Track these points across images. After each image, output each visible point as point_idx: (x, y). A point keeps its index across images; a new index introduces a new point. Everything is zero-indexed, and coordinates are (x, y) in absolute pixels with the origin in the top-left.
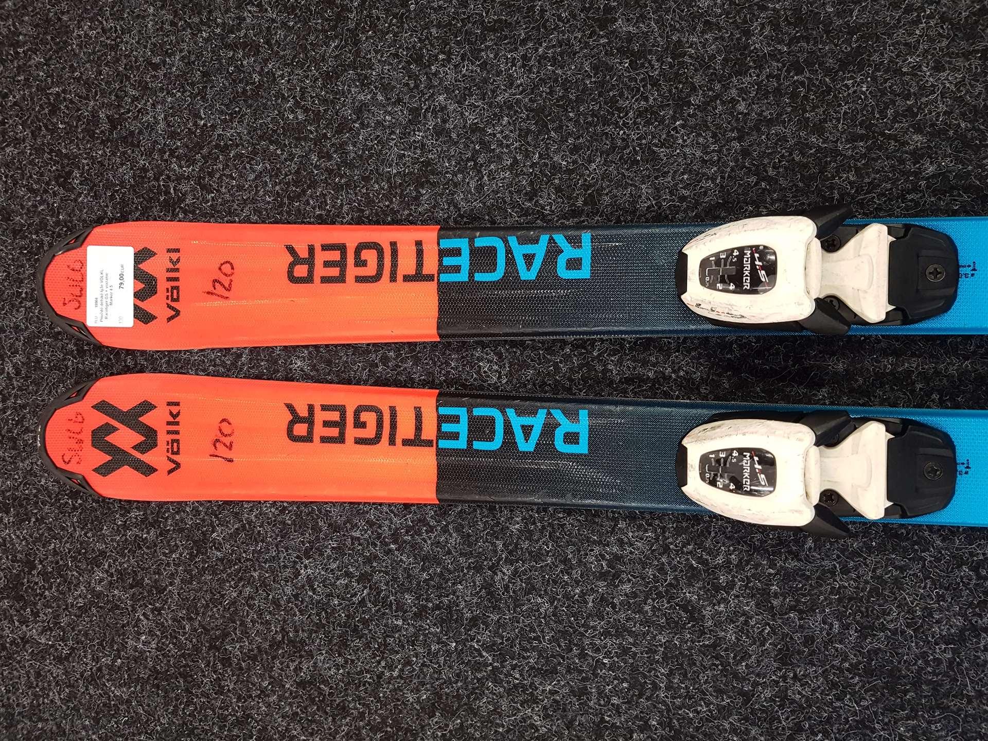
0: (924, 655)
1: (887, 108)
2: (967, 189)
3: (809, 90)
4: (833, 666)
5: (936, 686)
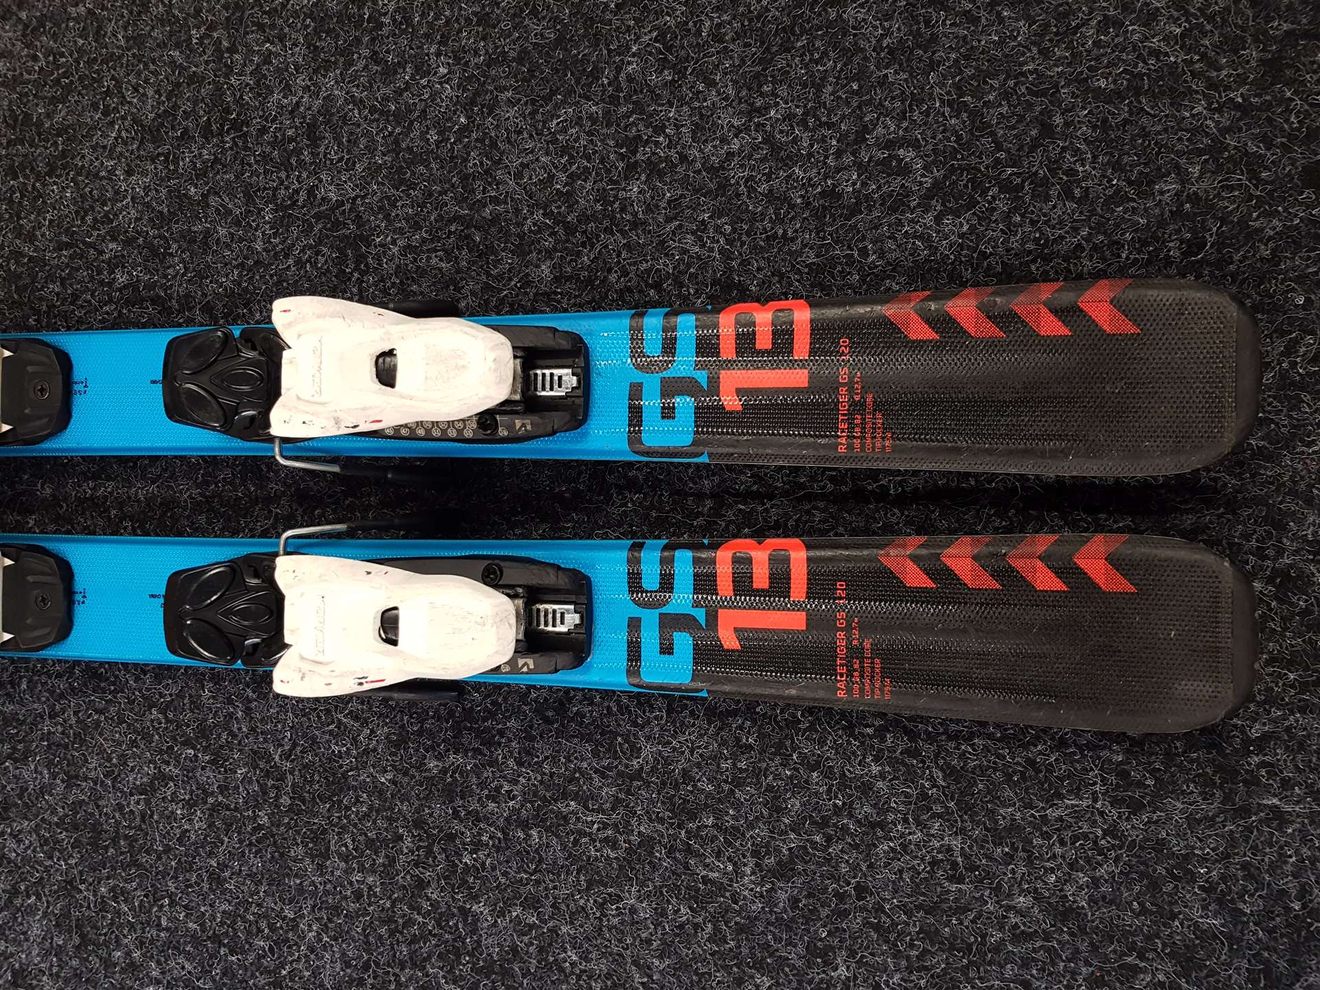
0: (120, 808)
1: (86, 214)
2: (155, 301)
3: (23, 196)
4: (43, 820)
5: (132, 840)
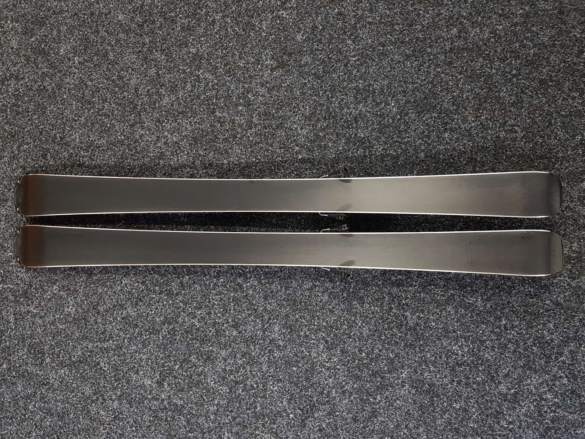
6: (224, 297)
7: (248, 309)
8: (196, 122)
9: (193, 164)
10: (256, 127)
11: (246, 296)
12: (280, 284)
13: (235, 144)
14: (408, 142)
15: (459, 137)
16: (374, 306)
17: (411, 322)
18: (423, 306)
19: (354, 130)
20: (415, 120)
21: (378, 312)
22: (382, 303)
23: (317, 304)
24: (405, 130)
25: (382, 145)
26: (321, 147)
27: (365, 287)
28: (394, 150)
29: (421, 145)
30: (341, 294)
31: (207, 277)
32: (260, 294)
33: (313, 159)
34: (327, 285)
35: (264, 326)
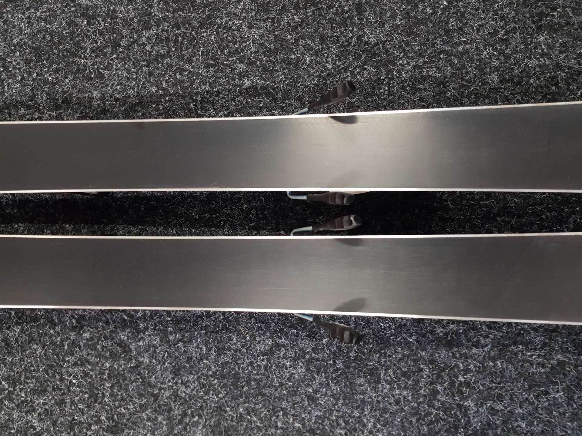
6: (92, 370)
7: (141, 395)
8: (40, 18)
9: (31, 100)
10: (158, 26)
11: (137, 367)
12: (206, 343)
13: (117, 58)
14: (466, 52)
15: (568, 41)
16: (399, 388)
17: (476, 420)
18: (502, 388)
19: (355, 29)
20: (477, 9)
21: (408, 401)
22: (417, 382)
23: (281, 385)
24: (459, 29)
25: (412, 58)
26: (289, 63)
27: (381, 349)
28: (438, 68)
29: (490, 58)
30: (331, 362)
31: (58, 328)
32: (164, 364)
33: (274, 89)
34: (302, 344)
35: (173, 429)
